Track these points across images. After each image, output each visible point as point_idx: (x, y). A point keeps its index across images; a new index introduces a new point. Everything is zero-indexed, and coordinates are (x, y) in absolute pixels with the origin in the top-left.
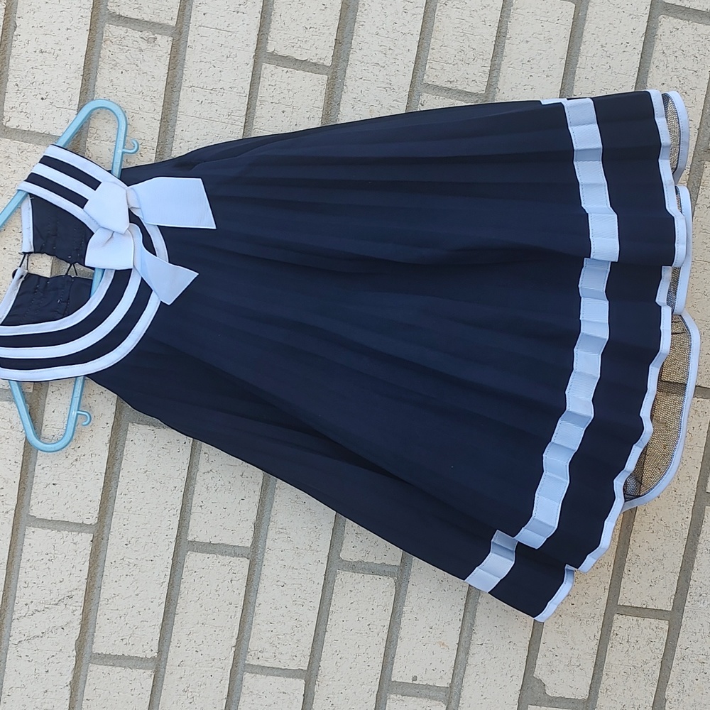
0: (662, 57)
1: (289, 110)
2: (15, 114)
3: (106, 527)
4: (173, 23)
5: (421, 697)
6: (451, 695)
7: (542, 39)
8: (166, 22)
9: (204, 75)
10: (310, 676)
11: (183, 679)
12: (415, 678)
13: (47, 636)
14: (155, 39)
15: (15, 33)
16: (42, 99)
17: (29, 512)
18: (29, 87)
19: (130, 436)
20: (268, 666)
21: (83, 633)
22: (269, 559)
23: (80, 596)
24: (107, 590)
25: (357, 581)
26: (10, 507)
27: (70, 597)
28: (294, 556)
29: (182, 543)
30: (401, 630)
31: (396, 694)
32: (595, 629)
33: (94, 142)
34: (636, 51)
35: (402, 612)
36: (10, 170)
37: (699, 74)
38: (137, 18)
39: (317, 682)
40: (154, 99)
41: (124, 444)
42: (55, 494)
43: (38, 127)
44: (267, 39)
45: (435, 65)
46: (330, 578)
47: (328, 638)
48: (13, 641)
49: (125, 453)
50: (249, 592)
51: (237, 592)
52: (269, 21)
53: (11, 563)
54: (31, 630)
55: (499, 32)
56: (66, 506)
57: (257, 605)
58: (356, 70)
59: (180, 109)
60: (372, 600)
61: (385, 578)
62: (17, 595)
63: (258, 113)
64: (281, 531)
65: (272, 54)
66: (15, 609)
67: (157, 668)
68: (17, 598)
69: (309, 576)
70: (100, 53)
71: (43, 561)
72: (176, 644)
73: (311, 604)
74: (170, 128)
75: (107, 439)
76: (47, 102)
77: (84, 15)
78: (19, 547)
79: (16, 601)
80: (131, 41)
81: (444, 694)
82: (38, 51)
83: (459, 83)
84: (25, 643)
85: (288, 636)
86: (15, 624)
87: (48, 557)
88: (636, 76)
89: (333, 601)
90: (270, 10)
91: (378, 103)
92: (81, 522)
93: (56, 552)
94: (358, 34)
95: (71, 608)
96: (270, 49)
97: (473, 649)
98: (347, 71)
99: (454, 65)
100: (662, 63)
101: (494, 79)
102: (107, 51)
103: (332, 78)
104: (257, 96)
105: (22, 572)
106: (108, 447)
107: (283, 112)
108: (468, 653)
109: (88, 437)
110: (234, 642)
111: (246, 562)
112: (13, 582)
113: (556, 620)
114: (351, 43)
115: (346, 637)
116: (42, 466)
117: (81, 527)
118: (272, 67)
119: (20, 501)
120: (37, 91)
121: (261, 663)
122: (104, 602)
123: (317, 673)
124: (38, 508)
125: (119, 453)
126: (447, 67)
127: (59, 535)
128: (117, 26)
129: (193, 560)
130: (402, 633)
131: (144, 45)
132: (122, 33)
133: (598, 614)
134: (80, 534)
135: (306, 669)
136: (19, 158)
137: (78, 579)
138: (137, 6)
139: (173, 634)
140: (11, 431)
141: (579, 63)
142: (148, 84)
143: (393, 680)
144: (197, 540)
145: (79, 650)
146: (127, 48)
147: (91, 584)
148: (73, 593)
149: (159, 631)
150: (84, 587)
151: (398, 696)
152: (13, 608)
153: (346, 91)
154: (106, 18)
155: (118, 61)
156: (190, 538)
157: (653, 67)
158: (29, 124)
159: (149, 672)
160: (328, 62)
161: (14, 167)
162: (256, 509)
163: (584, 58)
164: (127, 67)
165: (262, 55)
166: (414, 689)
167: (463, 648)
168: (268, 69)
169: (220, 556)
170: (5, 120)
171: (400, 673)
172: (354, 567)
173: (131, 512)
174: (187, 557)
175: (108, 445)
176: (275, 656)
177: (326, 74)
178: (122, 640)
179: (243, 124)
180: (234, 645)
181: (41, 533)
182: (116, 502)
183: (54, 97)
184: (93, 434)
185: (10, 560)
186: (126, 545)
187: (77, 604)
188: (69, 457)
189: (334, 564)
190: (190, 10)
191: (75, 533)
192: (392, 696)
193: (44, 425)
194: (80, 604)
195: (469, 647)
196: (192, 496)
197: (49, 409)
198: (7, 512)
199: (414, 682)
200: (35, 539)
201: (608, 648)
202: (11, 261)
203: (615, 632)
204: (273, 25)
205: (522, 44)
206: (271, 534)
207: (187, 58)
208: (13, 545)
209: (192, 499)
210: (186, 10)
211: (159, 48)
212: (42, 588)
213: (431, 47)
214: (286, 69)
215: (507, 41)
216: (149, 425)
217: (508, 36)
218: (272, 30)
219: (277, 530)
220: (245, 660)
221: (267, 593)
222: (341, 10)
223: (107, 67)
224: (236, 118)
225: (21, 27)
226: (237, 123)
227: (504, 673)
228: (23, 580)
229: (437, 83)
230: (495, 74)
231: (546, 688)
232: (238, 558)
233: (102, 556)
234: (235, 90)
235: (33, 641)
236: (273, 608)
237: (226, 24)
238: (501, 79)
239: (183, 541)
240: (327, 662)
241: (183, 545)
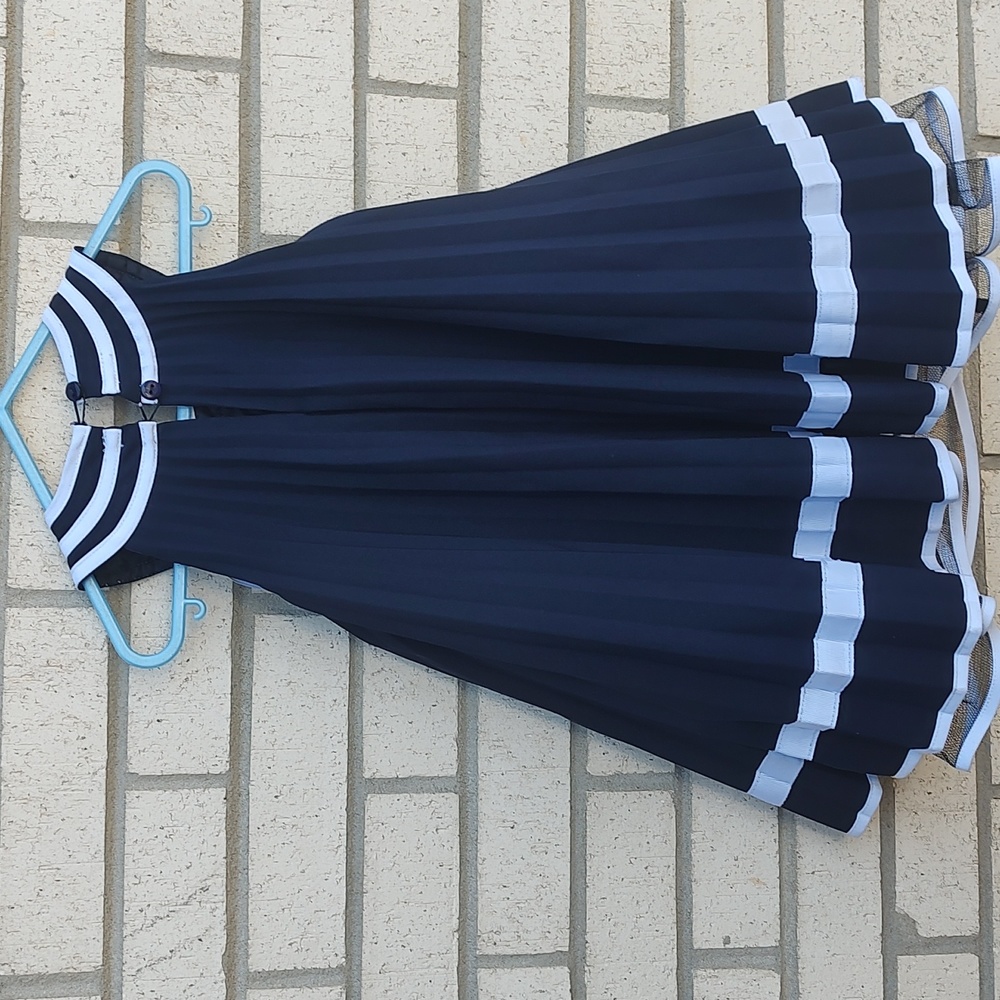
0: (892, 24)
1: (411, 151)
2: (36, 202)
3: (242, 777)
4: (238, 55)
5: (741, 967)
6: (783, 958)
7: (732, 18)
8: (227, 55)
9: (289, 118)
10: (574, 959)
11: (389, 993)
12: (727, 940)
13: (178, 954)
14: (216, 78)
15: (23, 93)
16: (72, 176)
17: (127, 768)
18: (51, 163)
19: (259, 633)
20: (511, 953)
21: (231, 943)
22: (487, 789)
23: (218, 887)
24: (257, 873)
25: (617, 804)
26: (98, 765)
27: (205, 889)
28: (524, 780)
29: (356, 785)
30: (694, 869)
31: (705, 968)
32: (968, 824)
33: (151, 225)
34: (856, 20)
35: (690, 842)
36: (39, 278)
37: (944, 39)
38: (187, 53)
39: (586, 968)
40: (226, 158)
41: (252, 647)
42: (162, 736)
43: (71, 215)
44: (367, 62)
45: (597, 69)
46: (579, 807)
47: (592, 896)
48: (128, 971)
49: (255, 660)
50: (466, 844)
51: (447, 846)
52: (365, 39)
53: (110, 851)
54: (153, 949)
55: (672, 17)
56: (181, 751)
57: (480, 861)
58: (493, 87)
59: (264, 167)
60: (643, 829)
61: (658, 793)
62: (125, 898)
63: (370, 161)
64: (497, 744)
65: (376, 80)
66: (125, 920)
67: (347, 982)
68: (126, 903)
69: (549, 806)
70: (143, 106)
71: (157, 840)
72: (371, 940)
73: (559, 849)
74: (252, 195)
75: (226, 644)
76: (78, 180)
77: (115, 58)
78: (118, 826)
79: (125, 908)
80: (183, 85)
81: (774, 958)
82: (57, 113)
83: (633, 88)
84: (147, 972)
85: (533, 903)
86: (127, 943)
87: (164, 832)
88: (863, 52)
89: (588, 838)
90: (365, 25)
91: (530, 127)
92: (205, 772)
93: (175, 823)
94: (489, 40)
95: (208, 906)
96: (373, 74)
97: (803, 881)
98: (482, 91)
99: (622, 66)
100: (893, 32)
101: (678, 79)
102: (153, 102)
103: (462, 103)
104: (365, 139)
105: (128, 860)
106: (230, 655)
107: (404, 154)
108: (795, 890)
109: (199, 644)
110: (455, 922)
111: (454, 799)
112: (117, 881)
113: (911, 821)
114: (481, 54)
115: (616, 891)
116: (138, 696)
117: (205, 779)
118: (380, 97)
119: (112, 755)
120: (64, 167)
121: (500, 950)
122: (256, 890)
123: (585, 953)
124: (140, 762)
125: (246, 663)
126: (612, 69)
127: (177, 796)
128: (162, 67)
129: (377, 806)
130: (697, 873)
131: (201, 88)
132: (170, 75)
133: (968, 802)
134: (206, 791)
135: (567, 949)
136: (49, 260)
137: (213, 859)
138: (185, 38)
139: (364, 925)
140: (86, 650)
141: (786, 44)
142: (215, 138)
143: (696, 947)
144: (377, 776)
145: (229, 971)
146: (180, 95)
147: (233, 866)
148: (208, 883)
149: (343, 922)
150: (223, 871)
151: (708, 971)
152: (122, 920)
153: (484, 116)
154: (144, 59)
155: (170, 113)
156: (367, 775)
157: (882, 38)
158: (57, 213)
159: (338, 989)
160: (454, 83)
161: (43, 273)
162: (456, 717)
163: (791, 36)
164: (183, 120)
165: (363, 83)
166: (730, 957)
167: (788, 885)
168: (374, 100)
169: (415, 795)
170: (23, 212)
171: (705, 936)
172: (611, 783)
173: (276, 747)
174: (367, 803)
175: (229, 651)
176: (519, 937)
177: (454, 98)
178: (290, 944)
179: (352, 178)
180: (457, 928)
181: (149, 796)
182: (252, 734)
183: (87, 172)
184: (205, 637)
185: (109, 846)
186: (276, 797)
187: (216, 899)
188: (176, 676)
189: (581, 785)
190: (258, 36)
191: (199, 790)
192: (699, 972)
193: (132, 635)
194: (221, 898)
195: (796, 881)
196: (361, 712)
197: (136, 610)
198: (95, 773)
199: (727, 946)
200: (142, 807)
201: (993, 851)
202: (55, 405)
203: (997, 827)
204: (373, 42)
205: (706, 28)
206: (483, 751)
207: (262, 99)
208: (110, 823)
209: (361, 716)
210: (253, 37)
211: (223, 90)
212: (162, 882)
213: (588, 46)
214: (398, 98)
215: (686, 26)
216: (285, 614)
217: (686, 20)
218: (372, 49)
219: (491, 744)
220: (476, 949)
221: (491, 841)
222: (460, 14)
223: (155, 123)
224: (342, 171)
225: (31, 84)
226: (343, 177)
227: (853, 911)
228: (132, 873)
229: (604, 92)
230: (678, 72)
231: (918, 927)
232: (442, 794)
233: (242, 820)
234: (334, 133)
235: (158, 967)
236: (504, 862)
237: (310, 48)
238: (688, 75)
239: (357, 780)
240: (596, 936)
241: (358, 787)
